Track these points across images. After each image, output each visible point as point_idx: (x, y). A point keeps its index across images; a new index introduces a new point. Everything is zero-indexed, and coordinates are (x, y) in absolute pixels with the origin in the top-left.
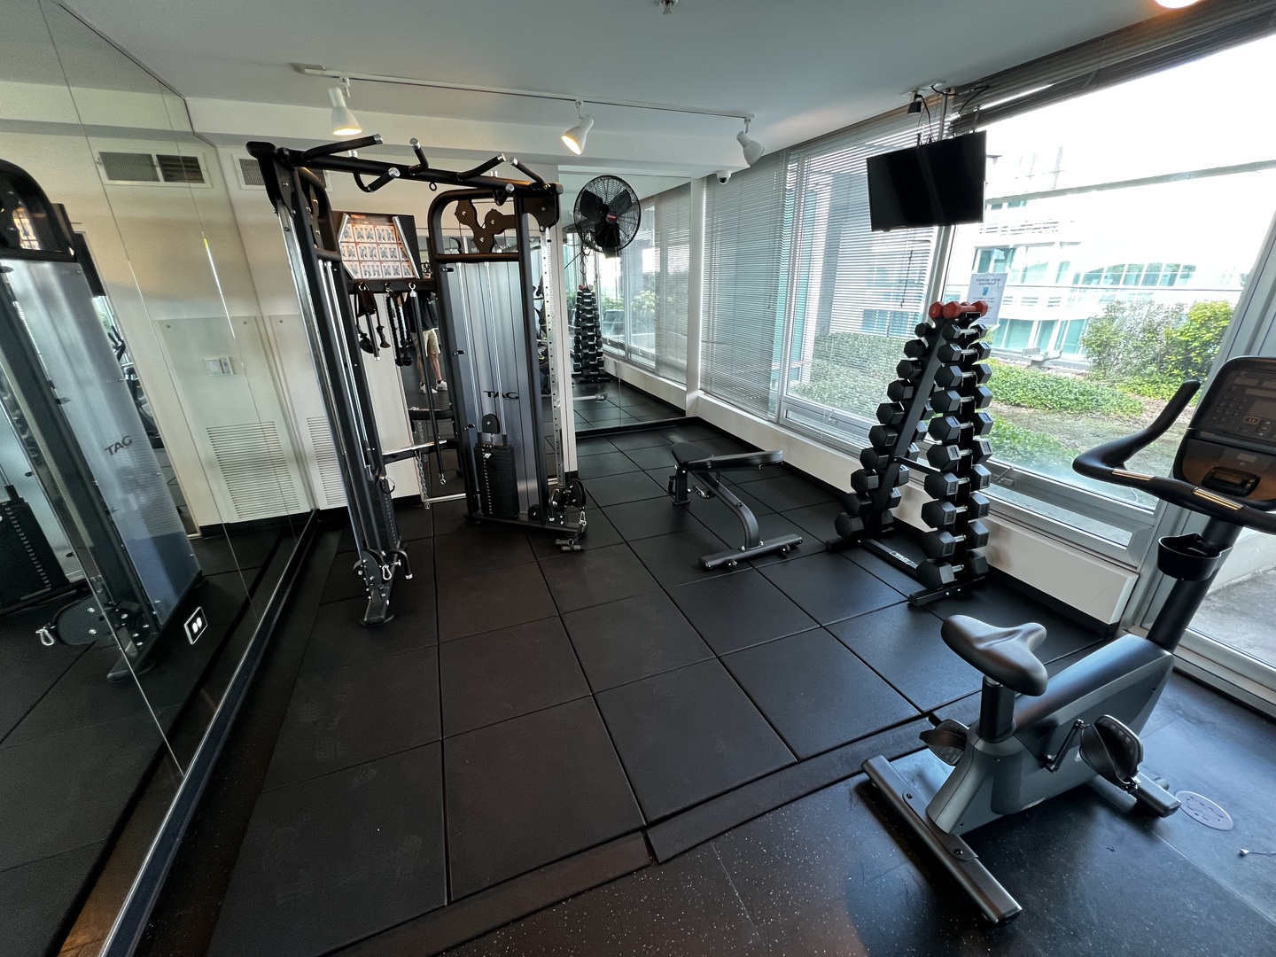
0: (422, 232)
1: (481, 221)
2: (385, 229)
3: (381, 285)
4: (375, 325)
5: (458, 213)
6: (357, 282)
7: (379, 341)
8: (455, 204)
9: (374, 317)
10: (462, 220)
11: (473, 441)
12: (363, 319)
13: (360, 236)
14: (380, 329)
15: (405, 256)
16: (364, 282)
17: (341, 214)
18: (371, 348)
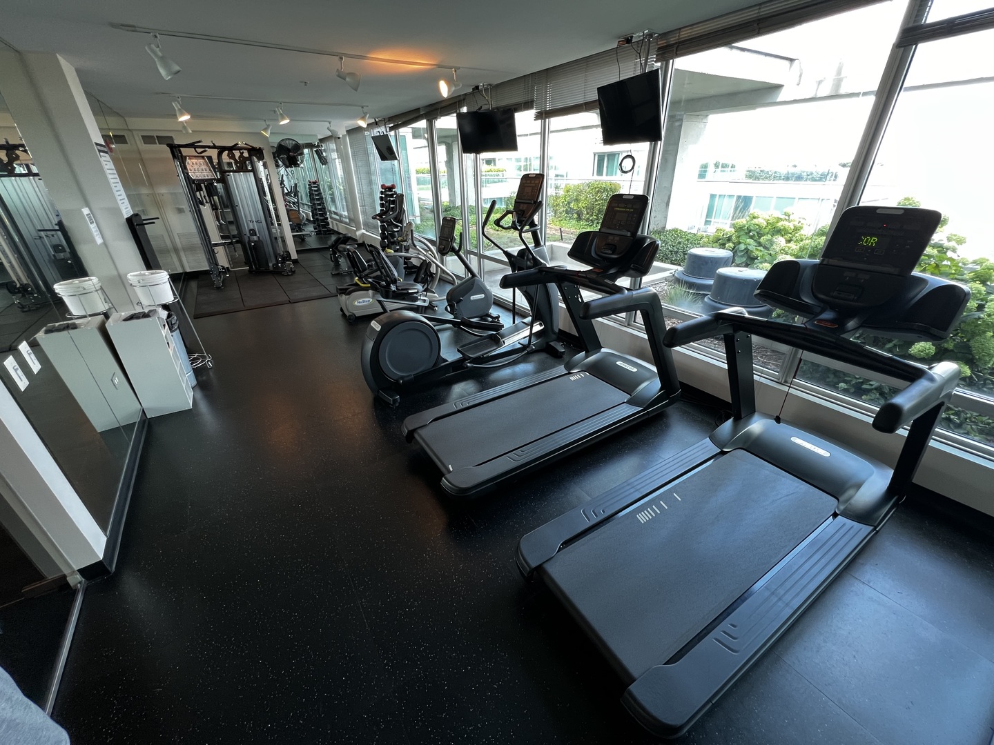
0: (215, 161)
1: (237, 158)
2: (202, 161)
3: (203, 181)
4: (203, 195)
5: (228, 155)
6: (194, 180)
7: (205, 201)
8: (227, 152)
9: (202, 192)
10: (230, 158)
11: (247, 240)
12: (198, 193)
13: (193, 164)
14: (205, 197)
15: (210, 170)
16: (198, 180)
17: (186, 157)
18: (202, 204)
